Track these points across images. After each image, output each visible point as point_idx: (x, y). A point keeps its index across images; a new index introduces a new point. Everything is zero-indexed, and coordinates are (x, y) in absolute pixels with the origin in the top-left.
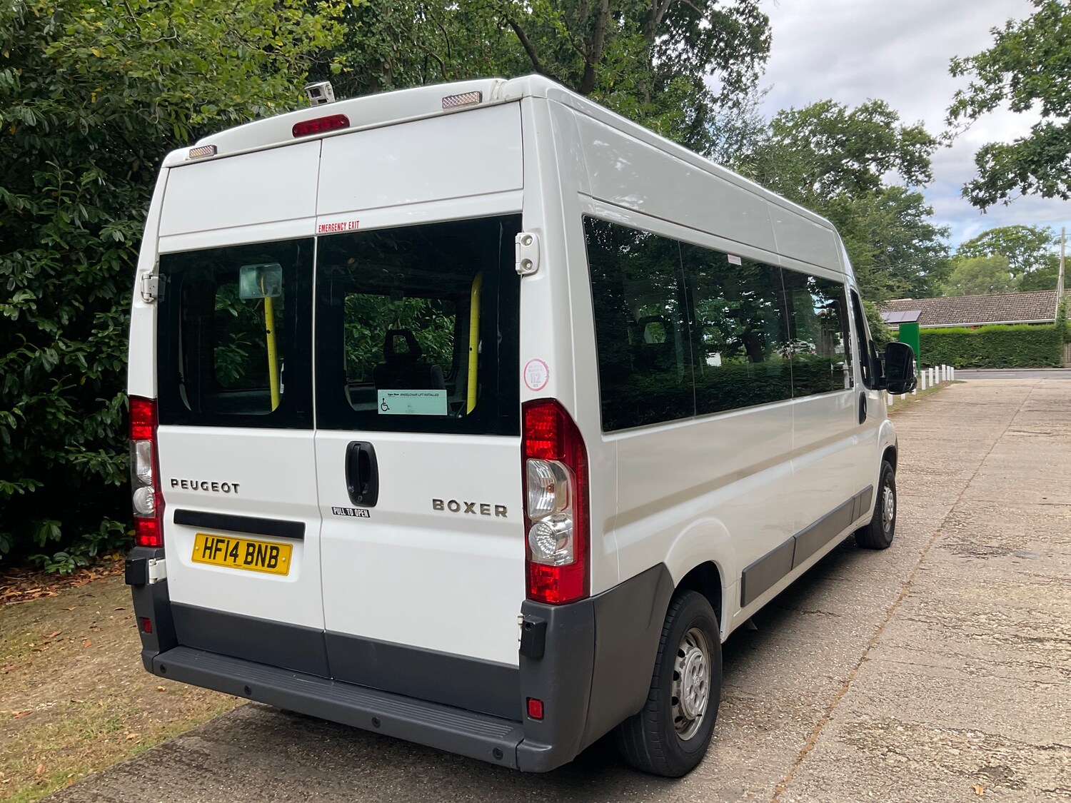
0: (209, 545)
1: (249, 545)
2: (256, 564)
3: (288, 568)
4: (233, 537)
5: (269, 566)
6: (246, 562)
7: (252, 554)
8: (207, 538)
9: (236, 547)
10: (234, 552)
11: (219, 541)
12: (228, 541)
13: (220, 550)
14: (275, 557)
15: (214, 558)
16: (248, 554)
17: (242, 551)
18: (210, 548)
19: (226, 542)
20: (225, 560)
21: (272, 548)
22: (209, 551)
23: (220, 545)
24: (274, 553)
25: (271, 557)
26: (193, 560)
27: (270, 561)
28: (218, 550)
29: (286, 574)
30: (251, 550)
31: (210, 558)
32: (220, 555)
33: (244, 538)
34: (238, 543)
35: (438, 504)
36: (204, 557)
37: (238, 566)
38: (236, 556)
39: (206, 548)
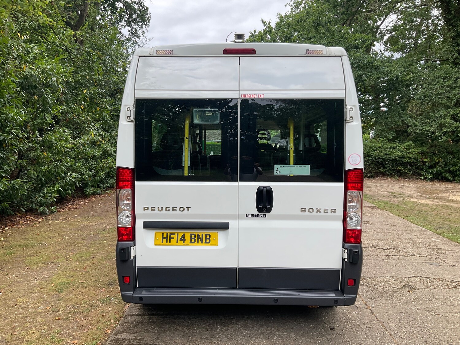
0: (165, 236)
1: (191, 235)
2: (198, 242)
3: (217, 243)
4: (181, 233)
5: (206, 242)
6: (191, 242)
7: (194, 238)
8: (163, 234)
9: (183, 236)
10: (183, 239)
11: (171, 234)
12: (178, 234)
13: (173, 238)
14: (209, 239)
15: (170, 242)
16: (191, 239)
17: (188, 237)
18: (167, 238)
19: (176, 235)
20: (177, 242)
21: (206, 235)
22: (167, 239)
23: (172, 236)
24: (208, 237)
25: (206, 239)
26: (155, 244)
28: (171, 238)
29: (217, 245)
31: (167, 242)
32: (174, 241)
33: (188, 233)
34: (184, 235)
35: (303, 210)
36: (162, 242)
37: (187, 245)
38: (184, 240)
39: (163, 238)
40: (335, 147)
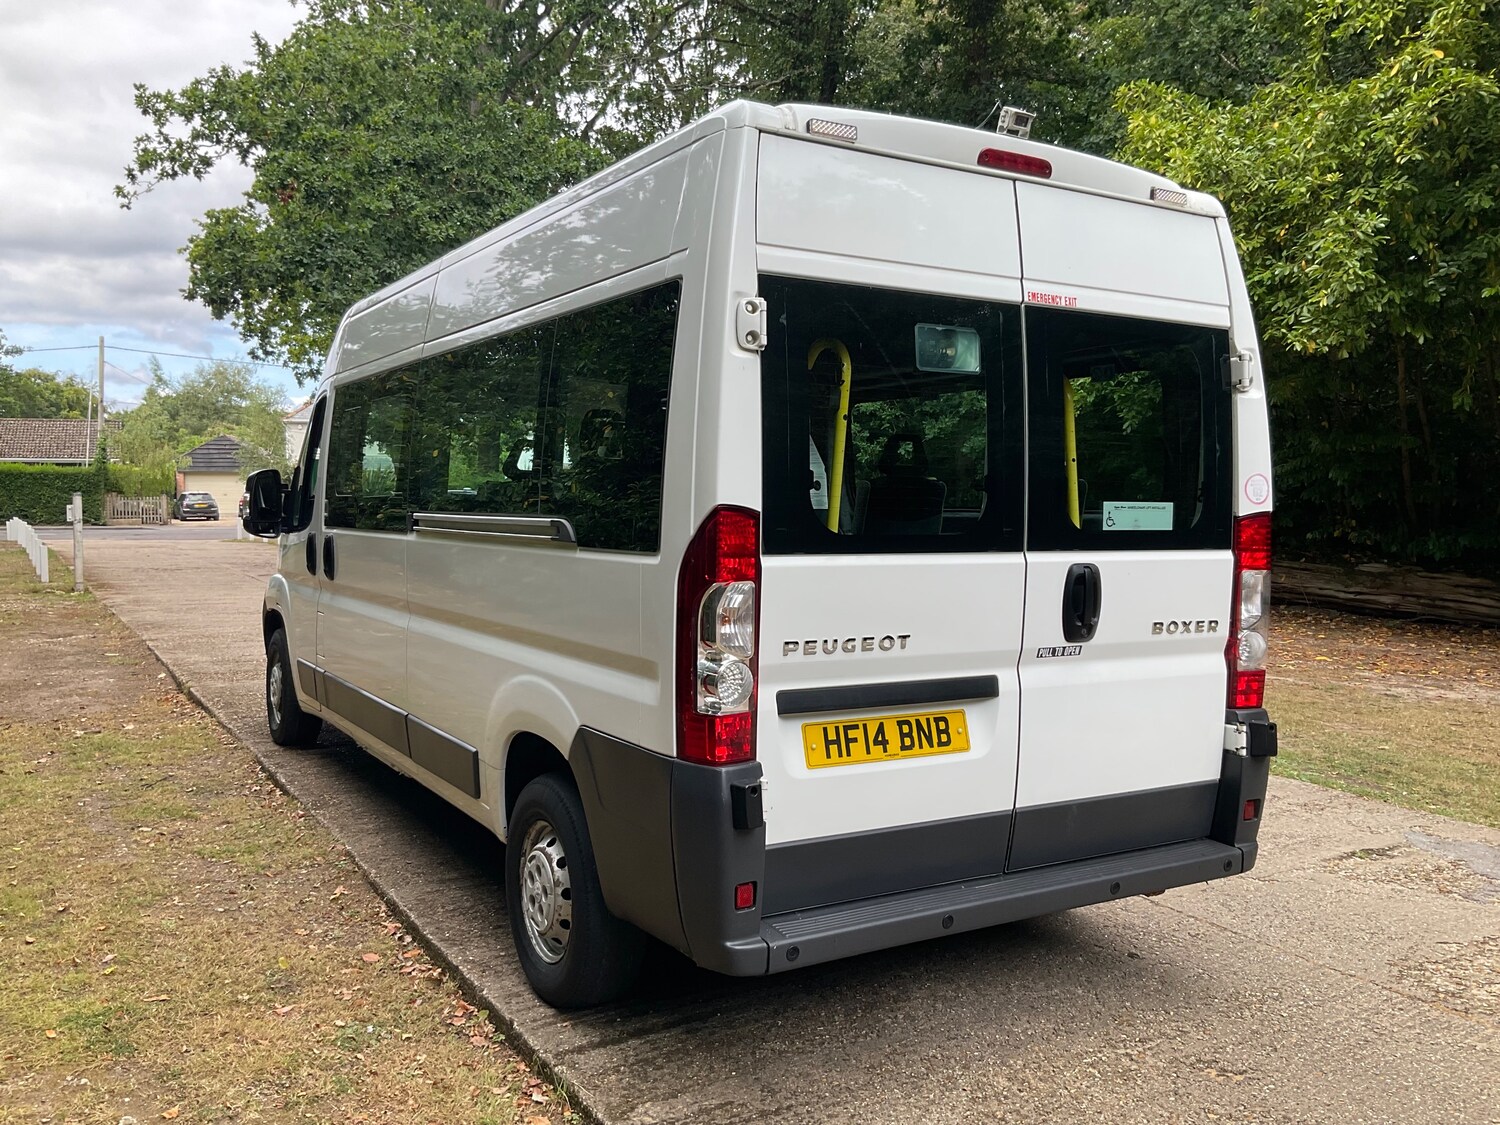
0: (832, 736)
1: (900, 724)
2: (921, 747)
3: (968, 741)
4: (871, 718)
5: (941, 744)
6: (904, 748)
7: (910, 735)
8: (825, 729)
9: (881, 730)
10: (880, 739)
11: (847, 728)
12: (865, 726)
13: (855, 740)
14: (946, 731)
15: (849, 754)
16: (903, 736)
17: (892, 734)
18: (837, 742)
19: (861, 727)
20: (868, 752)
21: (937, 720)
22: (838, 745)
23: (852, 734)
24: (942, 725)
25: (940, 732)
26: (810, 766)
27: (940, 736)
28: (848, 741)
29: (966, 749)
30: (906, 729)
31: (840, 755)
32: (858, 748)
33: (890, 717)
34: (881, 725)
35: (1157, 626)
36: (829, 756)
37: (893, 756)
38: (884, 743)
39: (828, 743)
40: (1218, 455)
